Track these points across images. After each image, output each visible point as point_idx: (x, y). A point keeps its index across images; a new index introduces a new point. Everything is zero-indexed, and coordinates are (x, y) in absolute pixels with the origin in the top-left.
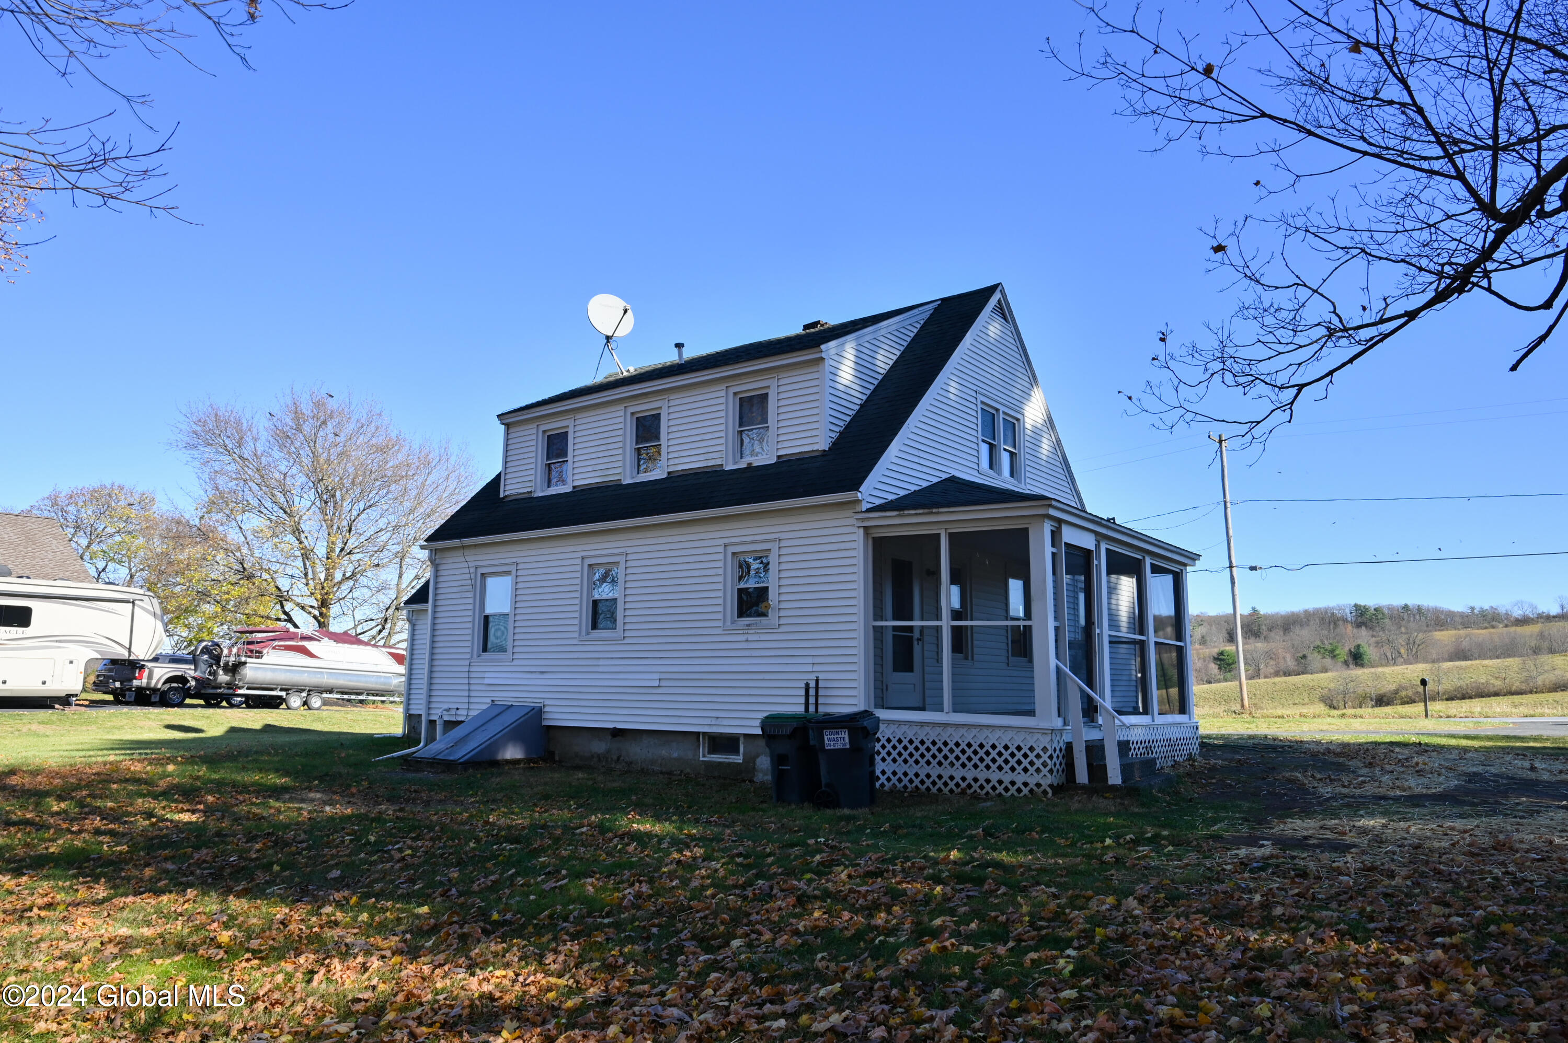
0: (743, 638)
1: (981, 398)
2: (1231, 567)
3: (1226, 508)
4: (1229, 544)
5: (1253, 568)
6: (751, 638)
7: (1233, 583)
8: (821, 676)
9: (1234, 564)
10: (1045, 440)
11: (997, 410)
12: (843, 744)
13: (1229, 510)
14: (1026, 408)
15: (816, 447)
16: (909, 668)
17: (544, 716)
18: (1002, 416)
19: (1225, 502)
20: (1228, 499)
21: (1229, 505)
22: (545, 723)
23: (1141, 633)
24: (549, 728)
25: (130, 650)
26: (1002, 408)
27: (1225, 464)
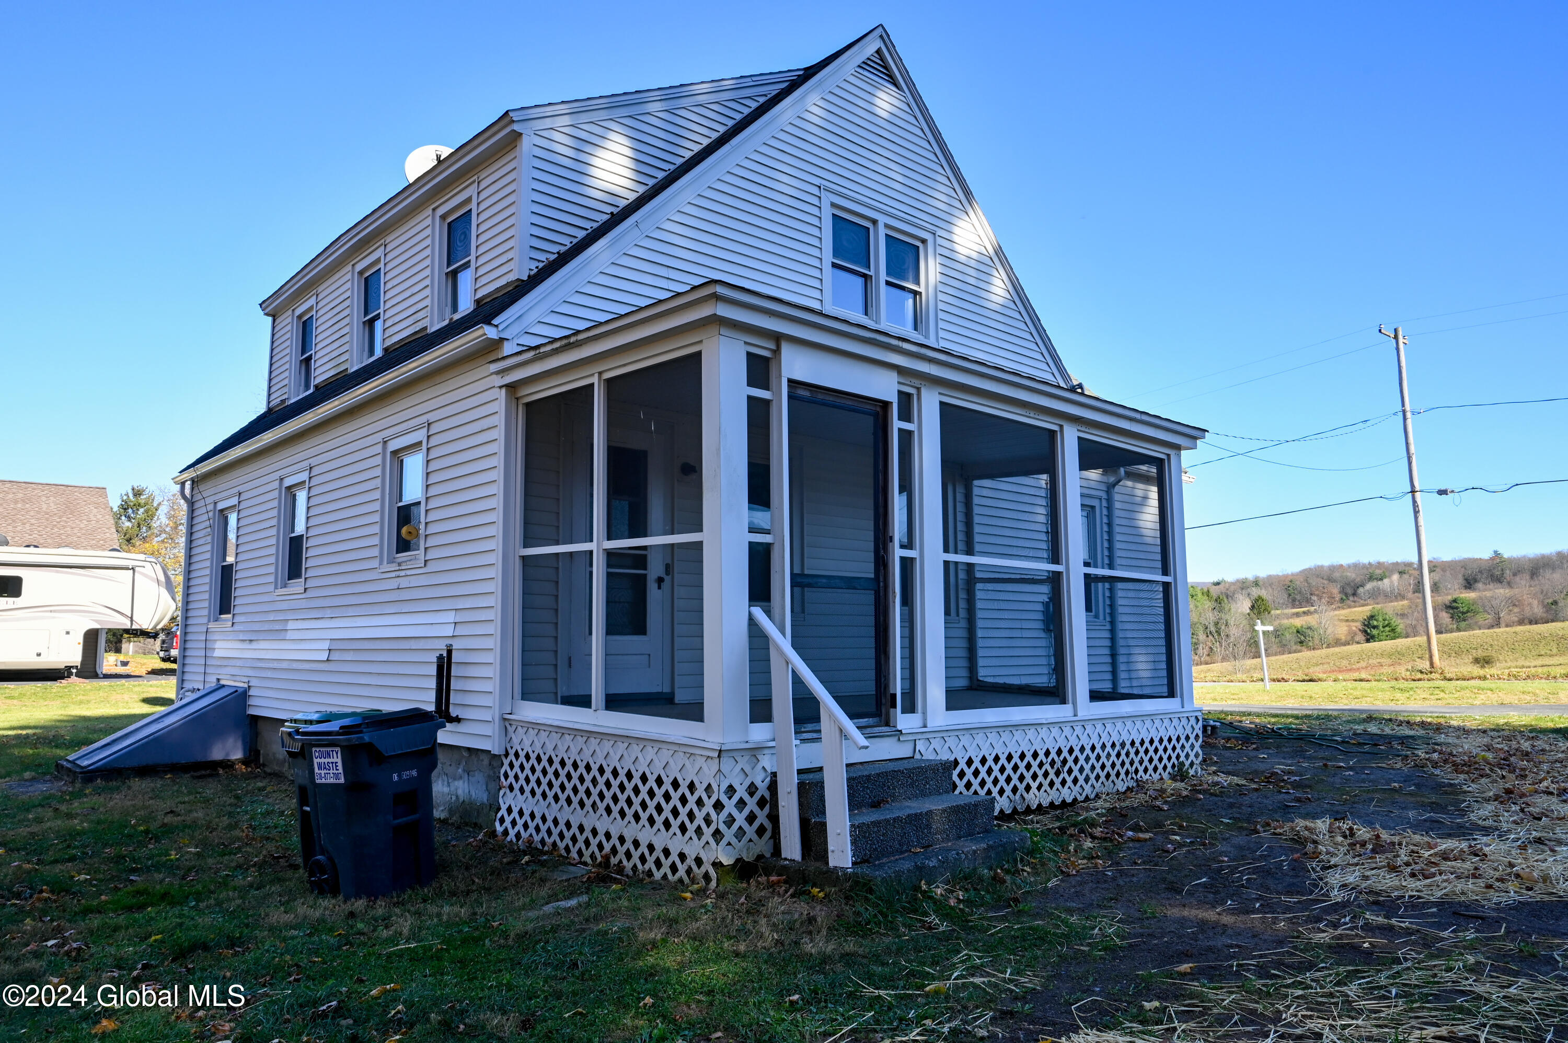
0: (393, 584)
1: (827, 198)
2: (1413, 492)
3: (1405, 419)
4: (1410, 463)
5: (1442, 492)
6: (404, 583)
7: (1416, 512)
8: (456, 645)
9: (1417, 488)
10: (998, 282)
11: (875, 222)
12: (336, 776)
13: (1409, 422)
14: (956, 230)
15: (512, 277)
16: (640, 628)
17: (251, 702)
18: (882, 231)
19: (1404, 412)
20: (1408, 407)
21: (1409, 415)
22: (252, 711)
23: (1055, 559)
24: (255, 719)
25: (132, 620)
26: (882, 219)
27: (1403, 364)
